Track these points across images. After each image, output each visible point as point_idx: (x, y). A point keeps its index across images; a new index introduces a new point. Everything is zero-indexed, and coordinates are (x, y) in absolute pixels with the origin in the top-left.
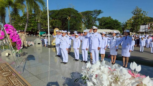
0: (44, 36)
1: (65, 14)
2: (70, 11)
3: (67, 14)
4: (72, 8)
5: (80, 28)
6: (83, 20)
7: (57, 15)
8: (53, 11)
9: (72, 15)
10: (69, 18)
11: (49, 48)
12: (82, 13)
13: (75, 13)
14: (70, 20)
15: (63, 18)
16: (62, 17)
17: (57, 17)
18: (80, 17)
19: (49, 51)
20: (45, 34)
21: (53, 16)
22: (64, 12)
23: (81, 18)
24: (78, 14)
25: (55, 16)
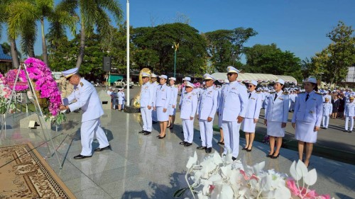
0: (119, 85)
1: (168, 36)
2: (179, 30)
3: (171, 37)
4: (183, 22)
5: (202, 70)
6: (208, 51)
7: (150, 38)
8: (140, 29)
9: (184, 39)
10: (176, 46)
11: (128, 114)
12: (207, 34)
13: (190, 35)
14: (178, 51)
15: (162, 45)
16: (161, 43)
17: (149, 43)
18: (202, 45)
19: (128, 121)
20: (120, 80)
21: (140, 40)
22: (165, 32)
23: (204, 47)
24: (198, 36)
25: (146, 41)
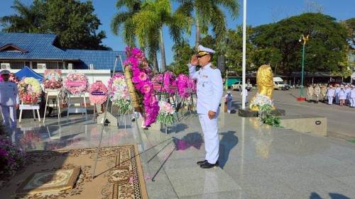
0: (236, 88)
1: (293, 30)
2: (307, 21)
3: (298, 31)
4: (314, 11)
5: (341, 67)
6: (351, 42)
7: (272, 35)
8: (260, 27)
9: (314, 32)
10: (304, 39)
12: (348, 22)
13: (323, 25)
14: (307, 45)
15: (287, 41)
16: (284, 39)
17: (271, 41)
18: (342, 35)
20: (238, 83)
21: (260, 39)
22: (291, 26)
23: (344, 37)
24: (335, 25)
25: (266, 39)
